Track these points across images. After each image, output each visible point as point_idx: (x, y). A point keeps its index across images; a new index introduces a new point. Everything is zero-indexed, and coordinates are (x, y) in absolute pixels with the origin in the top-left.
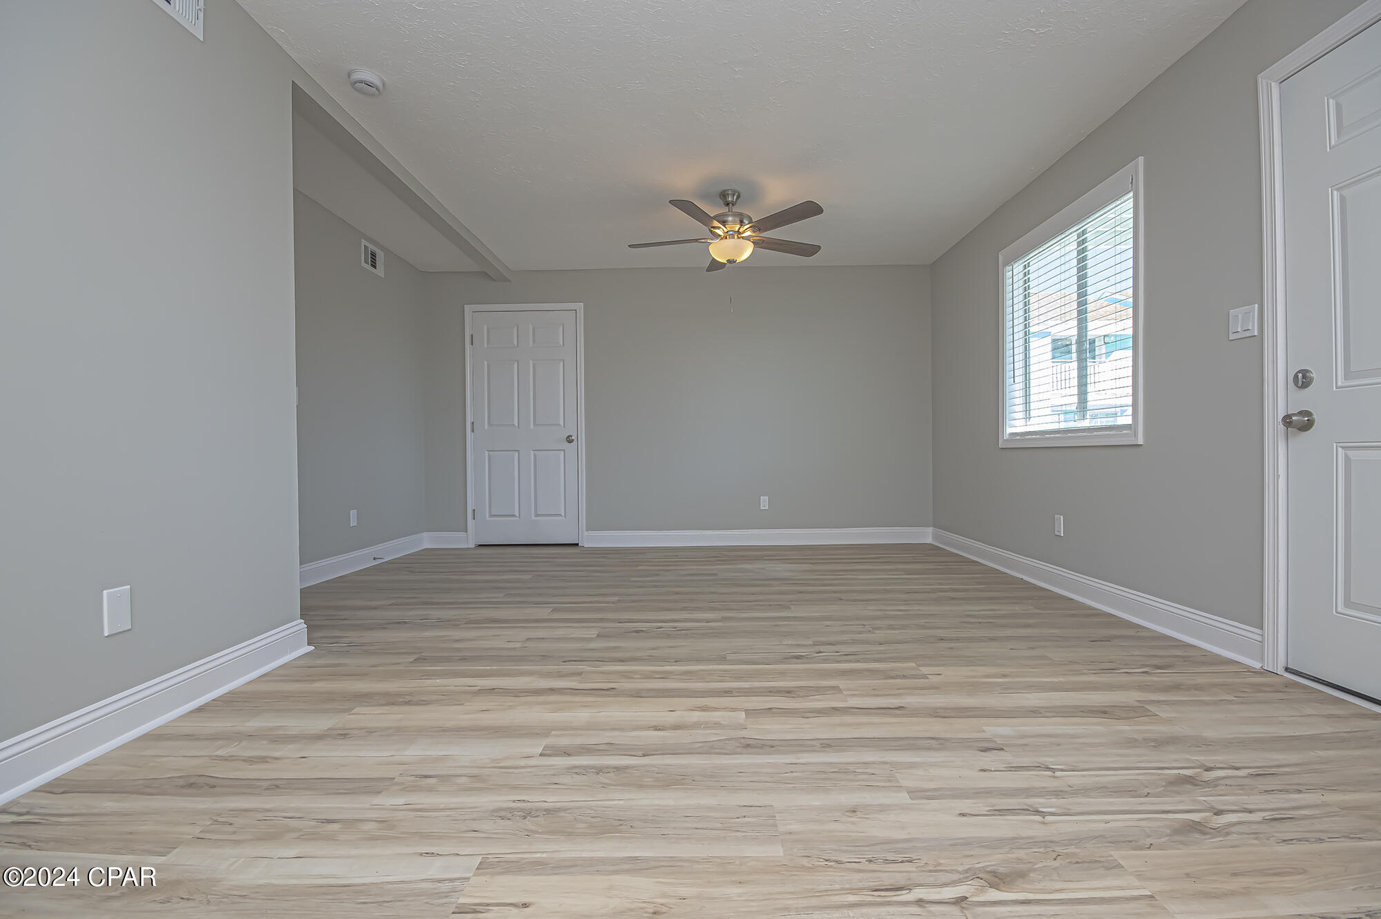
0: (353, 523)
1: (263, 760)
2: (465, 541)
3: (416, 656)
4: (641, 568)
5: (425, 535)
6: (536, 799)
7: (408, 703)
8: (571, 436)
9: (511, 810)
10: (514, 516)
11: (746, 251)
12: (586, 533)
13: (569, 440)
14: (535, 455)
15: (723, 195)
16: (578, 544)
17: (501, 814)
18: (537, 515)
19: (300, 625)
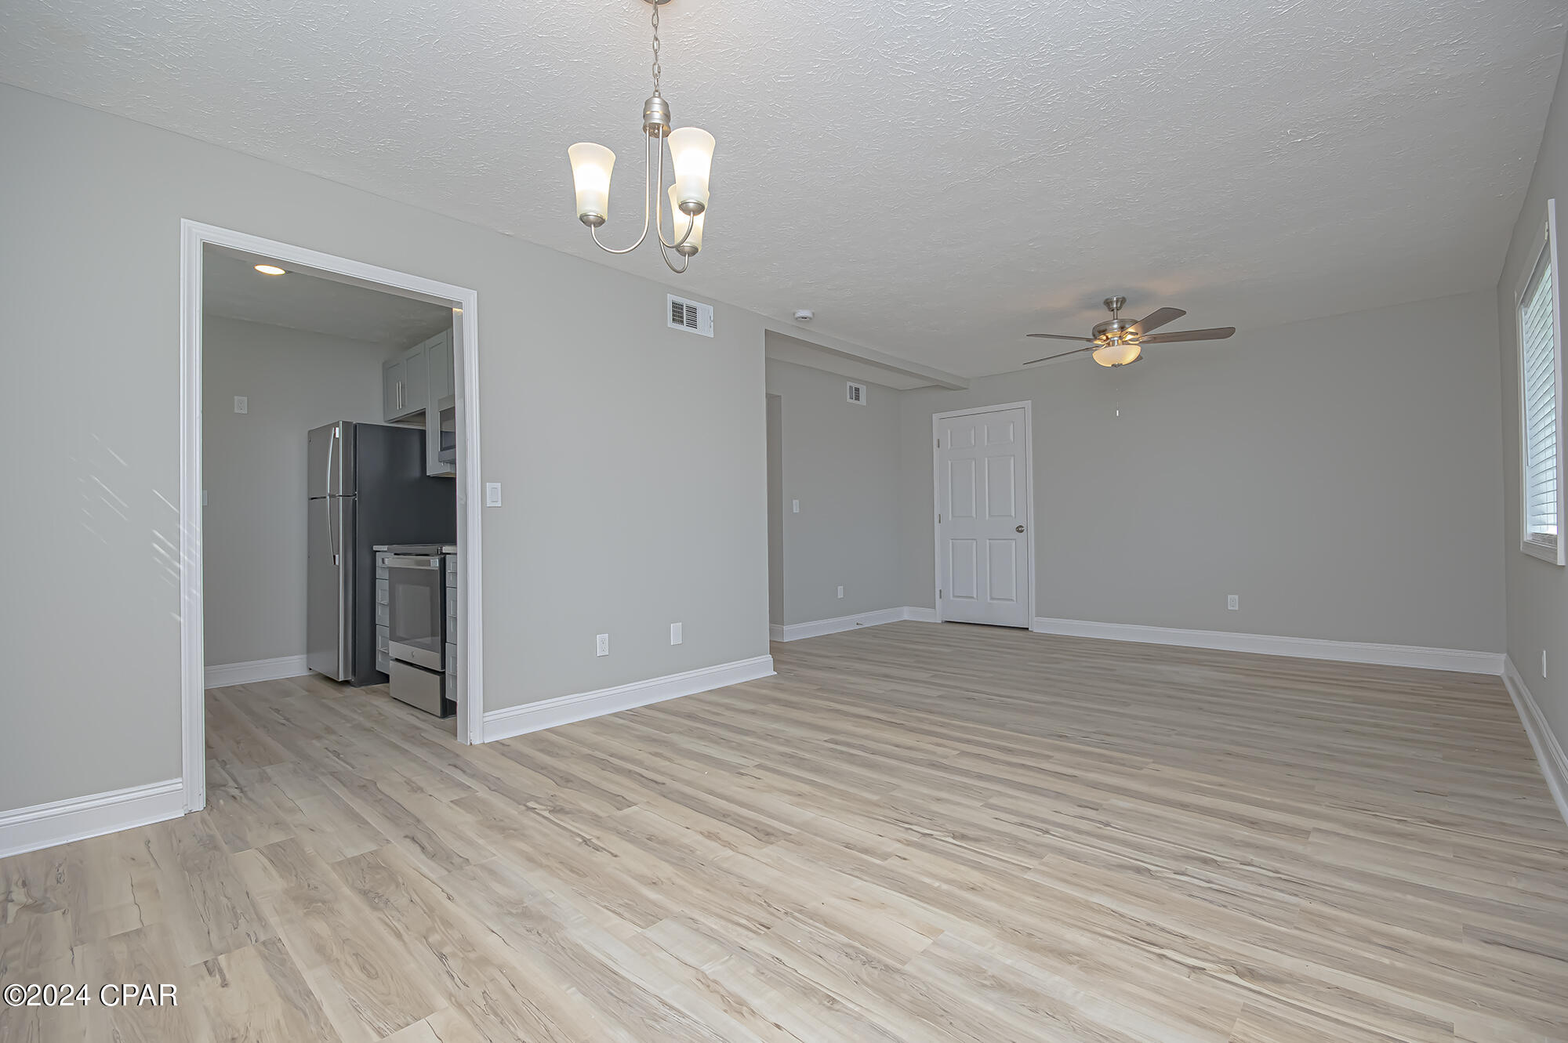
0: (840, 595)
1: (718, 714)
2: (933, 616)
3: (819, 687)
4: (1054, 656)
5: (906, 609)
6: (801, 754)
7: (793, 707)
8: (1021, 526)
9: (786, 754)
10: (973, 597)
11: (1131, 353)
12: (1035, 619)
13: (1019, 529)
14: (990, 543)
15: (1108, 303)
16: (1028, 629)
17: (782, 754)
18: (992, 599)
19: (769, 658)
